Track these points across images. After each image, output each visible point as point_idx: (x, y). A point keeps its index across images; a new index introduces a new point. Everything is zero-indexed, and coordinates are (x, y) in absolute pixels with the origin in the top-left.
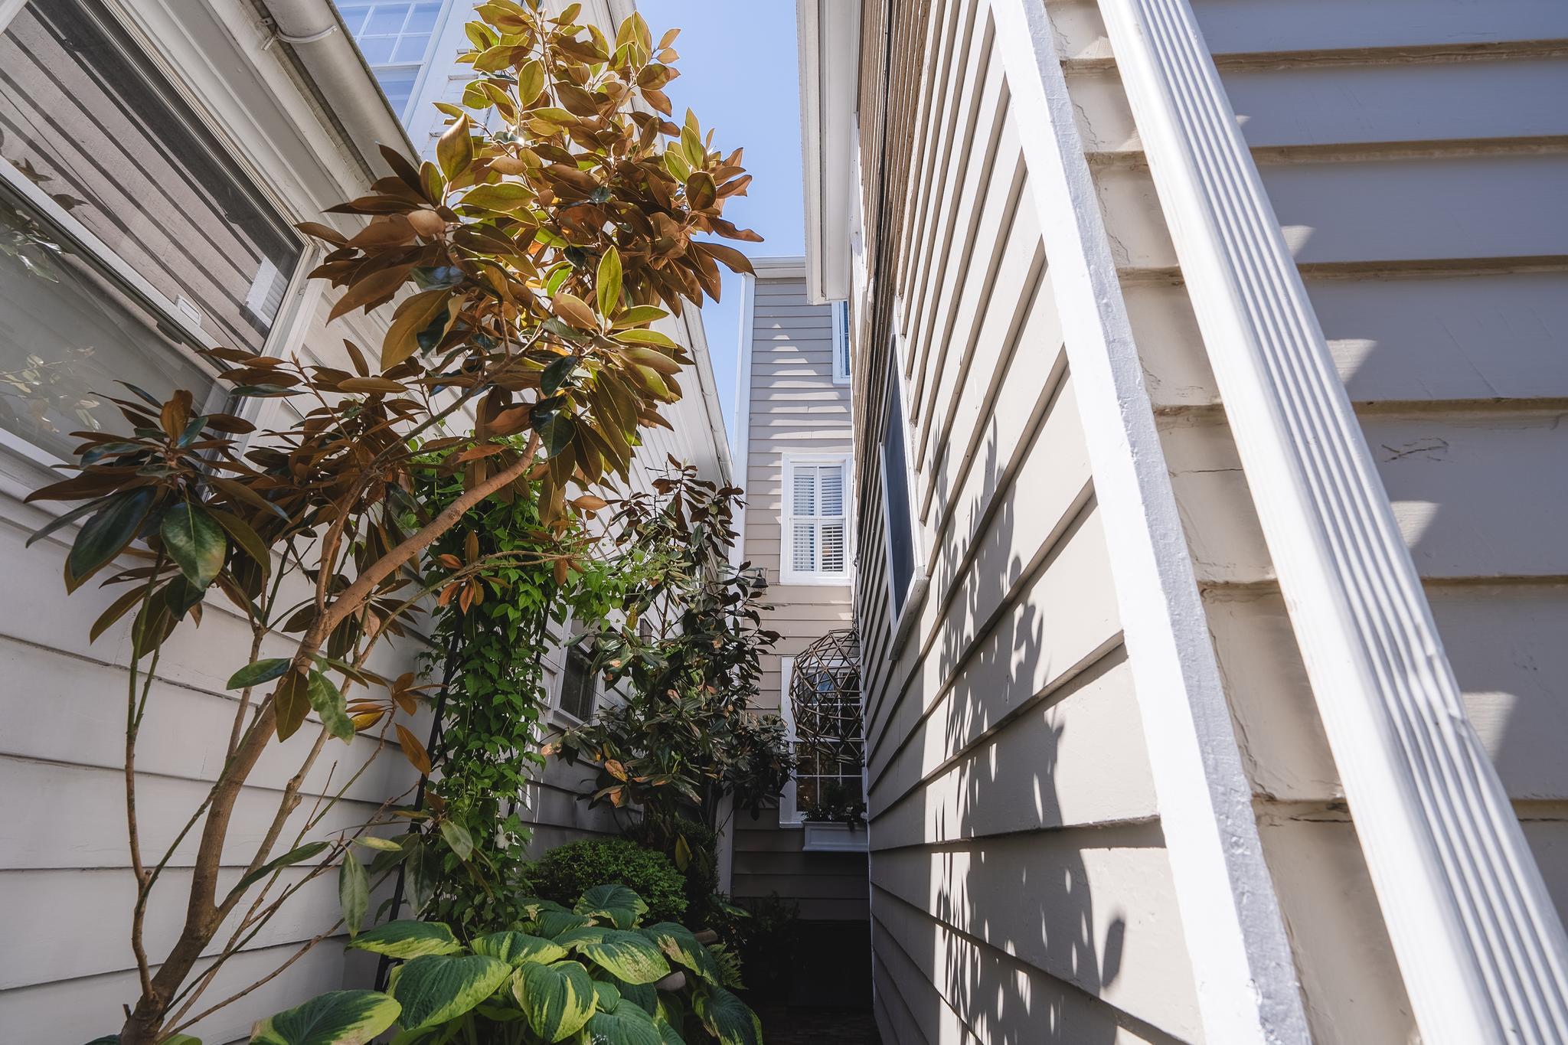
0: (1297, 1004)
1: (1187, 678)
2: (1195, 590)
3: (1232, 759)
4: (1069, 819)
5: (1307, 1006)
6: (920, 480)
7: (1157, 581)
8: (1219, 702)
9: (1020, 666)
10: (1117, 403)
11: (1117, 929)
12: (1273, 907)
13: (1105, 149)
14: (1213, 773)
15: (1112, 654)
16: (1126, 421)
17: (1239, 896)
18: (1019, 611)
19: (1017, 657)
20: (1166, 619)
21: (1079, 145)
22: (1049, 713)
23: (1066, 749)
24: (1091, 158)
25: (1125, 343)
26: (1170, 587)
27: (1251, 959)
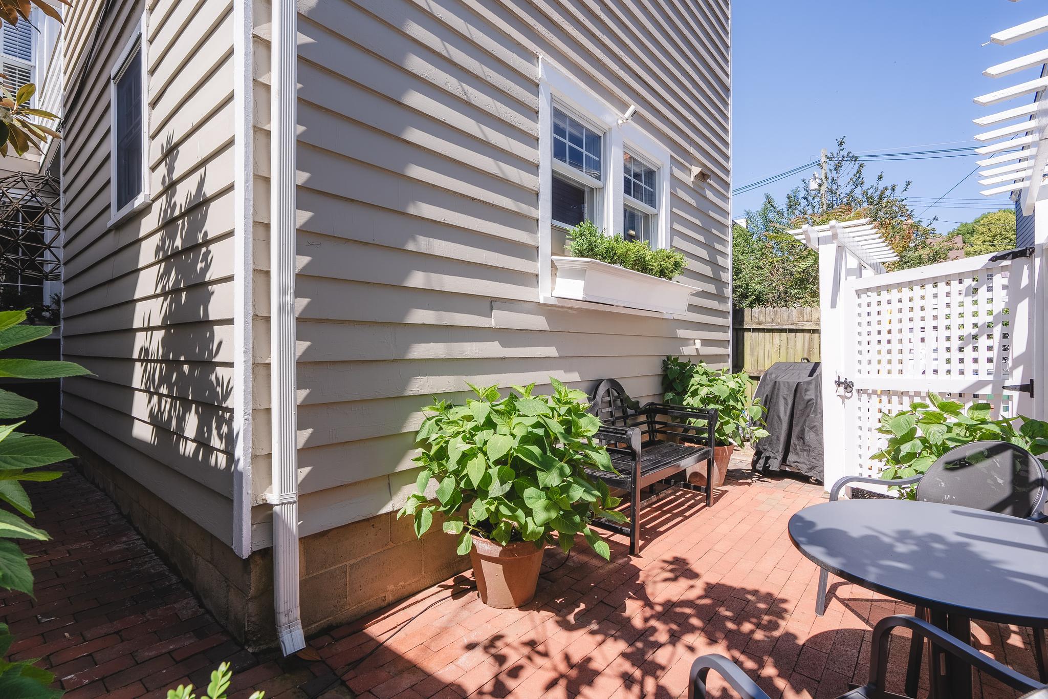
0: (251, 350)
1: (245, 290)
2: (252, 271)
3: (251, 308)
4: (211, 319)
5: (253, 351)
6: (152, 144)
7: (243, 268)
8: (251, 296)
9: (201, 268)
10: (243, 218)
11: (220, 343)
12: (251, 334)
13: (260, 126)
14: (245, 310)
15: (230, 278)
16: (245, 224)
17: (245, 332)
18: (204, 250)
19: (200, 265)
20: (243, 276)
21: (252, 122)
22: (210, 287)
23: (213, 298)
24: (254, 127)
25: (250, 200)
26: (246, 269)
27: (244, 343)
